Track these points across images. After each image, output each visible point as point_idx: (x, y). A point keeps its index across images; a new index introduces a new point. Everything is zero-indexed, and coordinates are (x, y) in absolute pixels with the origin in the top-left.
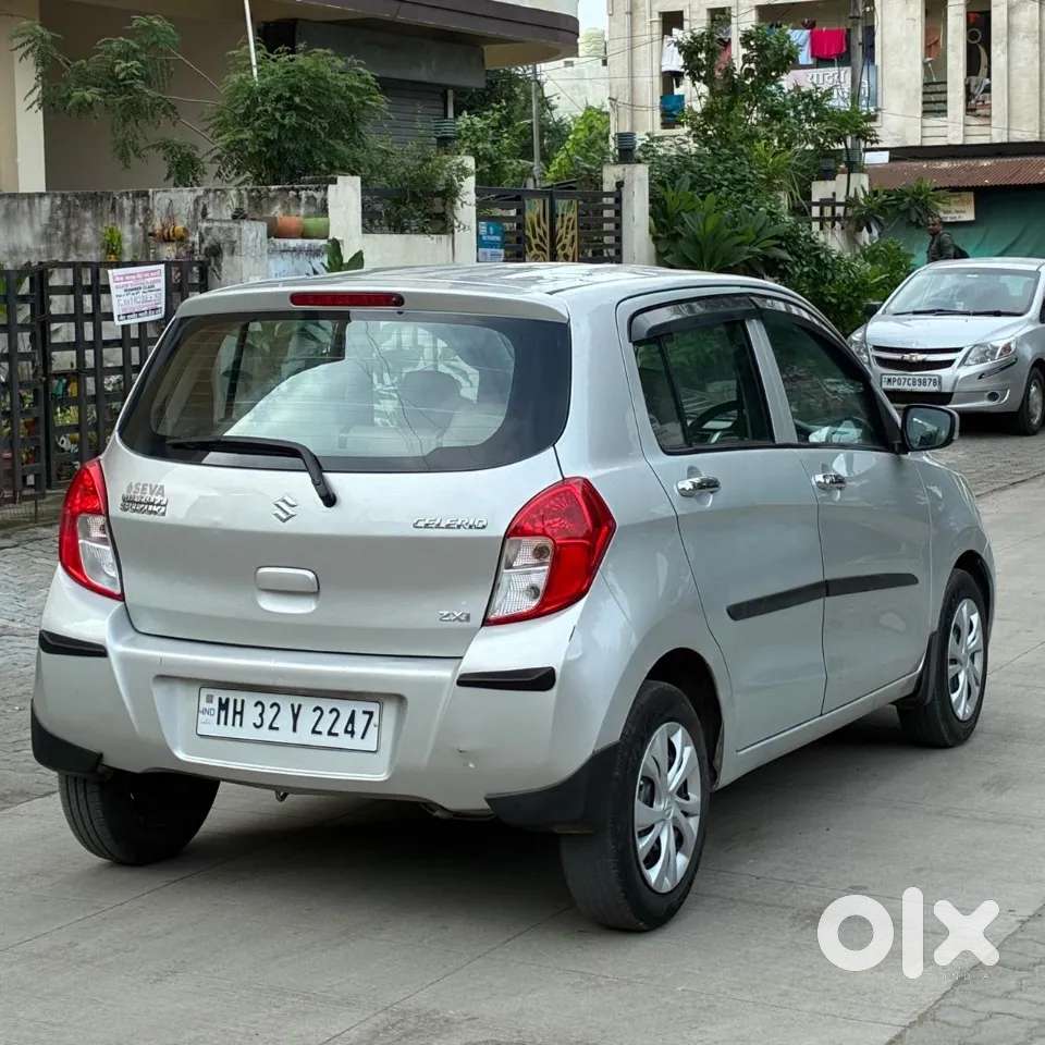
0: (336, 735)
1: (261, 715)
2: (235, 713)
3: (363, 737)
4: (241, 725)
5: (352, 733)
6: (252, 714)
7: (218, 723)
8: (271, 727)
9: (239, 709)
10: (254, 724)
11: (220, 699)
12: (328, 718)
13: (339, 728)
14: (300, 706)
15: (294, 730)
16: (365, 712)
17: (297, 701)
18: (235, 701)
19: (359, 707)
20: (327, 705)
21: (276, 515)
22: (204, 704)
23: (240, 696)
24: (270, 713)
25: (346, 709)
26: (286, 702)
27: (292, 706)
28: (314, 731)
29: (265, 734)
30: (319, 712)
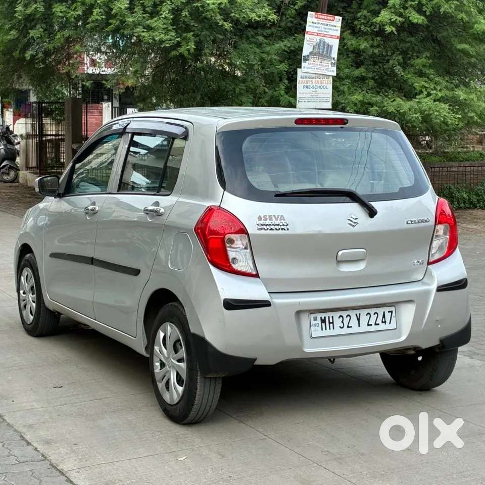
0: (378, 324)
1: (342, 322)
2: (330, 323)
5: (385, 322)
6: (338, 322)
7: (322, 330)
8: (348, 327)
9: (331, 321)
10: (340, 327)
11: (321, 318)
13: (379, 321)
14: (360, 314)
16: (389, 312)
17: (358, 312)
18: (329, 317)
20: (372, 311)
22: (313, 322)
24: (346, 320)
26: (353, 314)
27: (356, 315)
28: (368, 325)
29: (346, 331)
30: (369, 315)
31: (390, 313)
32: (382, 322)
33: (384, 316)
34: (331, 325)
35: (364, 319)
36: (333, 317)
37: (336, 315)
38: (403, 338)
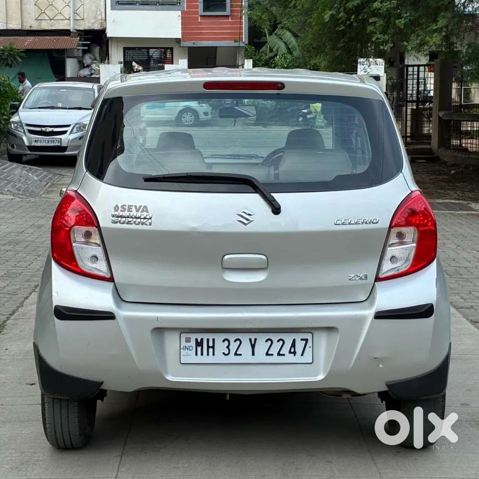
0: (284, 355)
1: (228, 347)
2: (208, 347)
3: (302, 355)
4: (214, 354)
5: (295, 353)
6: (221, 347)
7: (196, 354)
8: (236, 354)
9: (211, 344)
10: (224, 353)
11: (196, 340)
12: (276, 346)
13: (285, 350)
14: (255, 340)
15: (253, 354)
16: (302, 340)
17: (253, 336)
18: (208, 340)
19: (298, 337)
20: (275, 337)
21: (240, 221)
22: (184, 344)
23: (211, 336)
24: (234, 346)
25: (288, 339)
26: (245, 338)
27: (250, 340)
28: (267, 354)
29: (232, 358)
30: (269, 342)
31: (304, 342)
32: (290, 352)
33: (293, 345)
34: (211, 350)
35: (262, 346)
36: (214, 340)
37: (219, 338)
38: (321, 377)
